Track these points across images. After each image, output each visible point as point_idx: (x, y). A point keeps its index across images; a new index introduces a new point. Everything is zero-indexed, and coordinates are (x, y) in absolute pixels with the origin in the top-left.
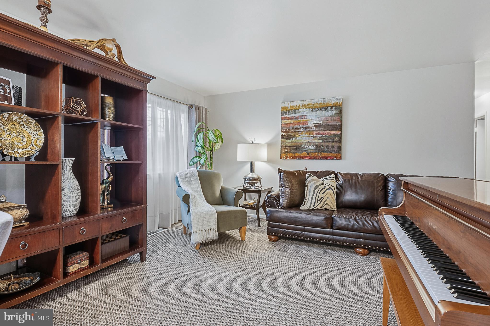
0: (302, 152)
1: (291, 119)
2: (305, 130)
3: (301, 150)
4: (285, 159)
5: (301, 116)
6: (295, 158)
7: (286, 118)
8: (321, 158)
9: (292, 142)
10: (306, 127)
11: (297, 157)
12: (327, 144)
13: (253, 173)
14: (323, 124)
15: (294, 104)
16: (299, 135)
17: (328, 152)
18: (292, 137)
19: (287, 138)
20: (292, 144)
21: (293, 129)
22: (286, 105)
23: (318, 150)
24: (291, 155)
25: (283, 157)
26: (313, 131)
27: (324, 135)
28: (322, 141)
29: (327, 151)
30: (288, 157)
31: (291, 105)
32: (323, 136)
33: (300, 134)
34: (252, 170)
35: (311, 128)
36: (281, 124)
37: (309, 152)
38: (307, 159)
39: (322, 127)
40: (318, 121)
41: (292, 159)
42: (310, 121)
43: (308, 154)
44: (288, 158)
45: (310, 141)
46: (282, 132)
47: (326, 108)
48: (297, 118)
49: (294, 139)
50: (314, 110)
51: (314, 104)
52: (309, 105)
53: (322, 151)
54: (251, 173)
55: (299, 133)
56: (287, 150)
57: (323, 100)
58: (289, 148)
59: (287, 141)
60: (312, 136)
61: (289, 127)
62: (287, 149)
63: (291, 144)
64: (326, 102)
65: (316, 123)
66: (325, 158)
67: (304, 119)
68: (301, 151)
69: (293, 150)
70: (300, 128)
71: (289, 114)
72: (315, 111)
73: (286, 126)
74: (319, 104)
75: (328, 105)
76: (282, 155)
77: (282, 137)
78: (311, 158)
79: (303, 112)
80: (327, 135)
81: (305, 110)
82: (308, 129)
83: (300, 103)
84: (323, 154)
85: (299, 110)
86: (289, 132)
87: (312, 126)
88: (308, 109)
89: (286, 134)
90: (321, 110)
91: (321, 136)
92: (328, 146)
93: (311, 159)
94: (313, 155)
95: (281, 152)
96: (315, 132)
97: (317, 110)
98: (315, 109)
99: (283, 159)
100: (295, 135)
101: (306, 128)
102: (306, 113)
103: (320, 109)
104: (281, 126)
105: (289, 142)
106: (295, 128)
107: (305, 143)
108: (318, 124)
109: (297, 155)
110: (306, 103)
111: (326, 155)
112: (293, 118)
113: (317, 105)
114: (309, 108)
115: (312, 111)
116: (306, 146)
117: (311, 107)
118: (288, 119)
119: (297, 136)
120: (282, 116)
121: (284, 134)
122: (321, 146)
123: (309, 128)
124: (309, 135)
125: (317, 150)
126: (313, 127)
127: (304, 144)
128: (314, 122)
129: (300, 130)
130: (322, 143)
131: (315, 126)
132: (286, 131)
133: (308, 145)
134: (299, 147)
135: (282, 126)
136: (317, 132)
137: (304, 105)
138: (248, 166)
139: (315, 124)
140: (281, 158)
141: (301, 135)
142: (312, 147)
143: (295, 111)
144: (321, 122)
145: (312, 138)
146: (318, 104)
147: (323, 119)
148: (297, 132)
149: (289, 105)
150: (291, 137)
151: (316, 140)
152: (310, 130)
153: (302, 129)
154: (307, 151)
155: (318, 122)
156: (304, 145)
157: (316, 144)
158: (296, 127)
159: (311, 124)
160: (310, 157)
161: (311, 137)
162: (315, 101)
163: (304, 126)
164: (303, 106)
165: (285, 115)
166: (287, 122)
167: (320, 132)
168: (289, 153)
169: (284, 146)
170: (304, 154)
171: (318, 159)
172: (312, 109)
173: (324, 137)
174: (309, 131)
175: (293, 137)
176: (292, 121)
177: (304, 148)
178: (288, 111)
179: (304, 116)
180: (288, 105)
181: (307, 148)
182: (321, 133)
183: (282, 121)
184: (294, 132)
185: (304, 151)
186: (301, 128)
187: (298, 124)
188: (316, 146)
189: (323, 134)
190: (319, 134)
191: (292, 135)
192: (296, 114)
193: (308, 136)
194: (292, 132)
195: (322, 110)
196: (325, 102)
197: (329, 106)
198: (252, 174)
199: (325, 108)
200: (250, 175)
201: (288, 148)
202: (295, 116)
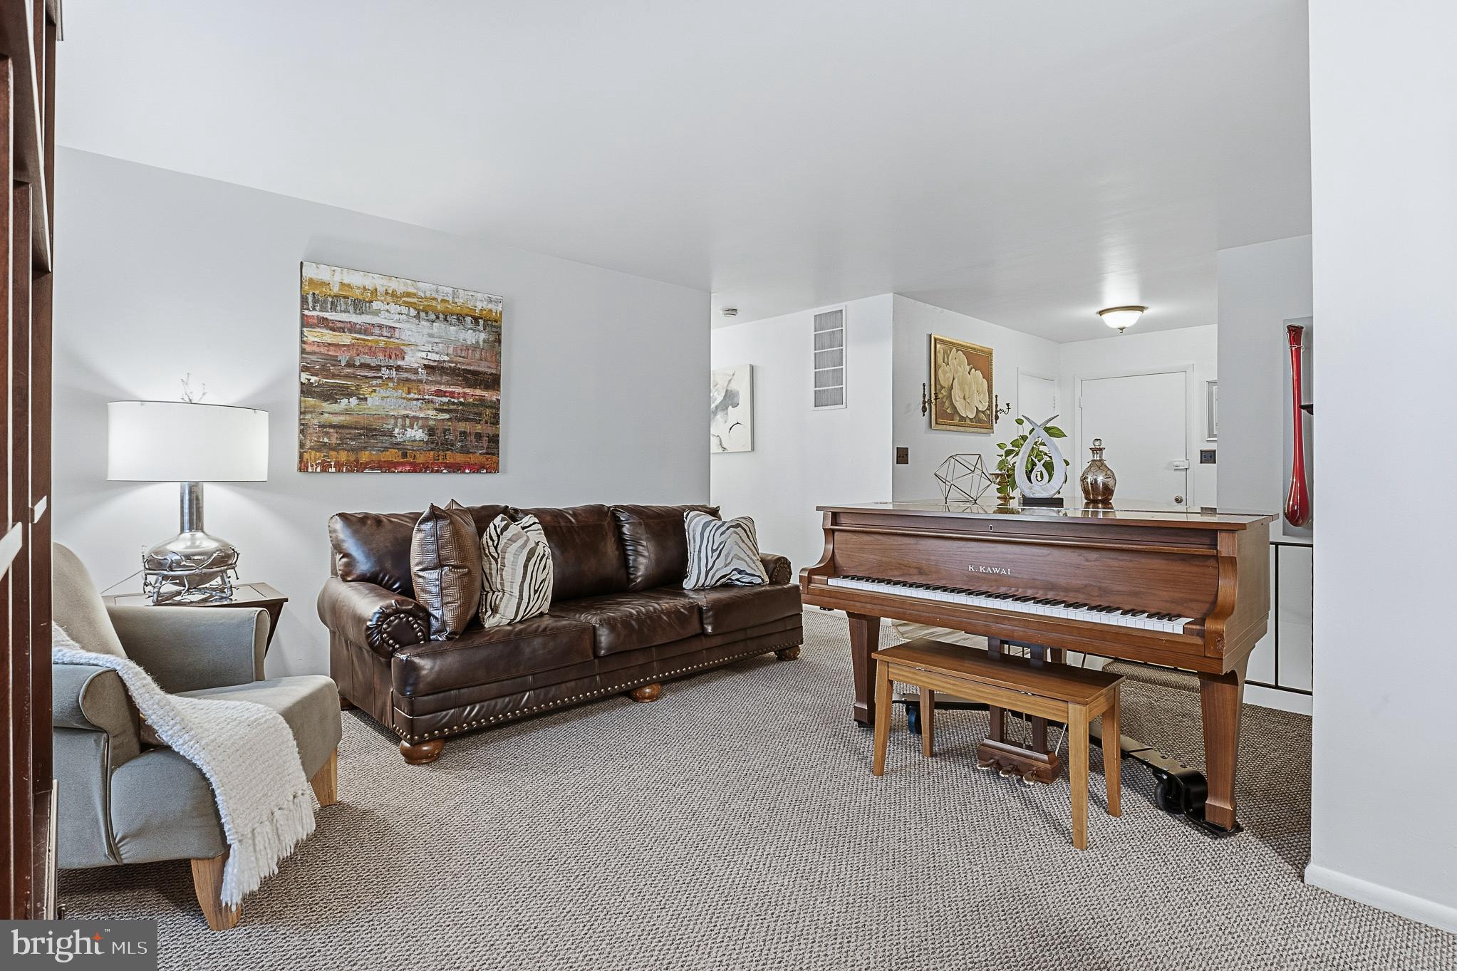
0: (386, 449)
1: (342, 330)
2: (394, 376)
3: (382, 443)
4: (318, 470)
5: (380, 326)
6: (359, 467)
7: (324, 323)
8: (445, 467)
9: (346, 412)
10: (399, 366)
11: (367, 463)
12: (462, 426)
13: (199, 535)
14: (453, 365)
15: (356, 279)
16: (375, 391)
17: (465, 450)
18: (348, 394)
19: (329, 395)
20: (348, 418)
21: (349, 365)
22: (322, 274)
23: (437, 444)
24: (343, 456)
25: (312, 466)
26: (421, 381)
27: (453, 398)
28: (447, 416)
29: (462, 446)
30: (333, 464)
31: (345, 282)
32: (453, 400)
33: (379, 386)
34: (194, 516)
35: (415, 371)
36: (303, 342)
37: (408, 449)
38: (401, 472)
39: (447, 374)
40: (437, 353)
41: (348, 471)
42: (413, 347)
43: (405, 455)
44: (334, 470)
45: (412, 414)
46: (304, 369)
47: (460, 318)
48: (366, 332)
49: (354, 401)
50: (423, 315)
51: (426, 298)
52: (408, 295)
53: (446, 446)
54: (187, 535)
55: (374, 382)
56: (326, 440)
57: (450, 290)
58: (337, 433)
59: (327, 406)
60: (418, 399)
61: (337, 356)
62: (327, 434)
63: (342, 418)
64: (460, 301)
65: (428, 358)
66: (455, 468)
67: (392, 340)
68: (380, 444)
69: (352, 439)
70: (378, 368)
71: (334, 308)
72: (428, 321)
73: (324, 350)
74: (439, 300)
75: (466, 311)
76: (306, 456)
77: (306, 390)
78: (416, 468)
79: (387, 315)
80: (462, 400)
81: (393, 307)
82: (405, 375)
83: (380, 283)
84: (451, 457)
85: (376, 305)
86: (334, 376)
87: (416, 365)
88: (404, 310)
89: (325, 380)
90: (446, 319)
91: (445, 400)
92: (463, 433)
93: (415, 471)
94: (421, 459)
95: (302, 445)
96: (427, 387)
97: (433, 317)
98: (427, 313)
99: (310, 470)
100: (358, 387)
101: (398, 368)
102: (399, 321)
103: (441, 316)
104: (303, 351)
105: (336, 411)
106: (358, 364)
107: (396, 418)
108: (436, 364)
109: (364, 457)
110: (399, 286)
111: (460, 458)
112: (352, 328)
113: (434, 303)
114: (409, 305)
115: (418, 317)
116: (397, 430)
117: (415, 303)
118: (333, 329)
119: (365, 390)
120: (306, 312)
121: (313, 379)
122: (445, 431)
123: (407, 370)
124: (409, 393)
125: (433, 443)
126: (420, 370)
127: (393, 421)
128: (424, 355)
129: (376, 375)
130: (450, 424)
131: (426, 367)
132: (323, 371)
133: (404, 427)
134: (375, 429)
135: (308, 348)
136: (434, 388)
137: (390, 292)
138: (169, 499)
139: (426, 362)
140: (303, 468)
141: (382, 392)
142: (417, 434)
143: (359, 305)
144: (446, 358)
145: (419, 403)
146: (435, 299)
147: (451, 351)
148: (367, 377)
149: (337, 278)
150: (342, 394)
151: (432, 413)
152: (413, 377)
153: (385, 372)
154: (401, 446)
155: (436, 357)
156: (390, 427)
157: (431, 423)
158: (362, 361)
159: (413, 359)
160: (410, 463)
161: (415, 402)
162: (425, 288)
163: (391, 363)
164: (387, 293)
165: (318, 308)
166: (329, 336)
167: (443, 388)
168: (334, 449)
169: (316, 422)
170: (392, 455)
171: (437, 471)
172: (418, 313)
173: (454, 403)
174: (407, 380)
175: (350, 395)
176: (346, 339)
177: (391, 436)
178: (330, 299)
179: (391, 327)
180: (334, 278)
181: (401, 435)
182: (446, 392)
183: (305, 329)
184: (355, 377)
185: (392, 444)
186: (380, 366)
187: (372, 351)
188: (431, 431)
189: (452, 394)
190: (439, 393)
191: (348, 388)
192: (363, 316)
193: (404, 395)
194: (347, 377)
195: (448, 321)
196: (456, 300)
197: (467, 315)
198: (193, 539)
199: (458, 319)
200: (181, 545)
201: (331, 430)
202: (359, 322)
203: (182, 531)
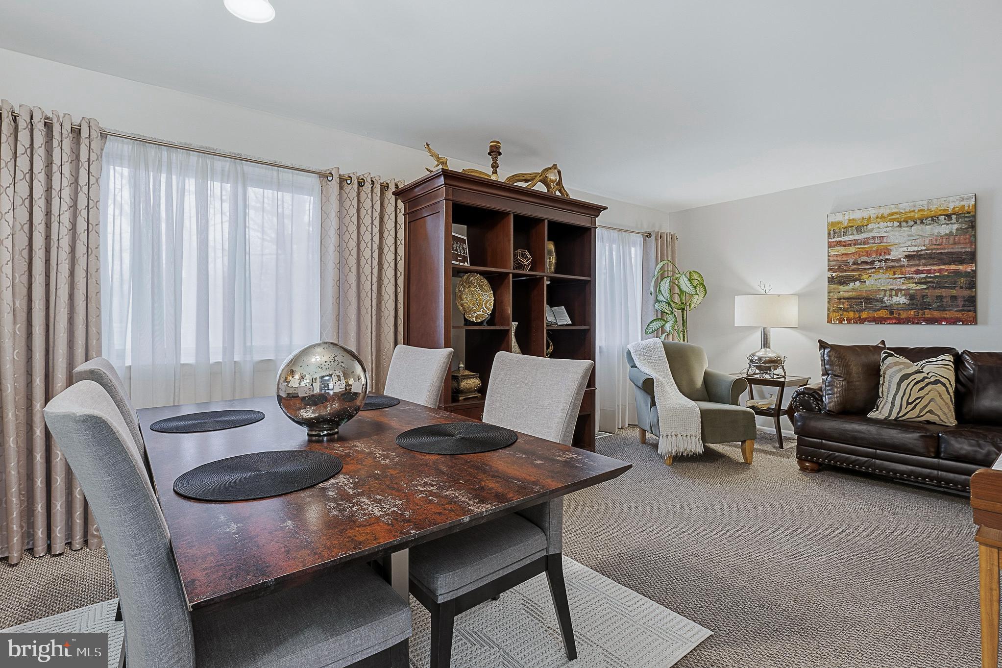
0: (879, 310)
1: (850, 245)
2: (883, 266)
3: (876, 306)
4: (837, 322)
5: (873, 238)
6: (861, 321)
7: (839, 243)
8: (924, 321)
9: (853, 290)
10: (887, 259)
11: (866, 318)
12: (938, 292)
13: (768, 349)
14: (929, 252)
15: (857, 215)
16: (870, 276)
17: (941, 308)
18: (854, 280)
19: (843, 282)
20: (854, 293)
21: (854, 264)
22: (839, 218)
23: (917, 305)
24: (851, 315)
25: (834, 320)
26: (903, 266)
27: (929, 274)
28: (925, 287)
29: (938, 306)
30: (845, 319)
31: (851, 218)
32: (929, 275)
33: (872, 273)
34: (766, 344)
35: (899, 260)
36: (829, 256)
37: (893, 309)
38: (889, 323)
39: (925, 258)
40: (915, 246)
41: (854, 323)
42: (897, 246)
43: (892, 313)
44: (846, 322)
45: (897, 287)
46: (829, 270)
47: (934, 219)
48: (865, 243)
49: (857, 283)
50: (904, 224)
51: (906, 212)
52: (892, 214)
53: (925, 306)
54: (763, 350)
55: (870, 271)
56: (841, 306)
57: (925, 202)
58: (848, 302)
59: (842, 288)
60: (901, 278)
61: (847, 260)
62: (843, 303)
63: (850, 294)
64: (933, 208)
65: (909, 250)
66: (931, 321)
67: (881, 244)
68: (874, 307)
69: (857, 305)
70: (873, 263)
71: (845, 234)
72: (908, 226)
73: (839, 259)
74: (916, 211)
75: (939, 213)
76: (831, 315)
77: (831, 280)
78: (900, 321)
79: (876, 230)
80: (938, 274)
81: (882, 224)
82: (892, 264)
83: (873, 213)
84: (928, 314)
85: (870, 227)
86: (846, 271)
87: (899, 257)
88: (890, 224)
89: (840, 274)
90: (922, 223)
91: (924, 275)
92: (940, 297)
93: (899, 323)
94: (904, 315)
95: (828, 310)
96: (907, 269)
97: (912, 223)
98: (907, 222)
99: (833, 322)
100: (860, 275)
101: (886, 260)
102: (886, 232)
103: (918, 221)
104: (829, 261)
105: (846, 290)
106: (859, 262)
107: (885, 291)
108: (915, 253)
109: (865, 315)
110: (885, 211)
111: (937, 314)
112: (856, 243)
113: (912, 214)
114: (892, 220)
115: (900, 226)
116: (886, 298)
117: (898, 218)
118: (844, 246)
119: (864, 277)
120: (830, 240)
121: (834, 274)
122: (923, 297)
123: (892, 261)
124: (894, 274)
125: (913, 304)
126: (902, 259)
127: (883, 293)
128: (905, 249)
129: (871, 267)
130: (927, 291)
131: (907, 256)
132: (840, 269)
133: (891, 296)
134: (871, 299)
135: (831, 259)
136: (913, 269)
137: (880, 216)
138: (757, 336)
139: (907, 253)
140: (829, 321)
141: (875, 276)
142: (902, 300)
143: (859, 229)
144: (924, 248)
145: (902, 280)
146: (913, 211)
147: (927, 243)
148: (865, 269)
149: (847, 218)
150: (850, 281)
151: (912, 286)
152: (897, 264)
153: (877, 264)
154: (889, 308)
155: (916, 249)
156: (881, 296)
157: (911, 292)
158: (862, 260)
159: (897, 253)
160: (895, 318)
161: (899, 280)
162: (905, 207)
163: (881, 258)
164: (877, 217)
165: (836, 237)
166: (842, 250)
167: (921, 268)
168: (846, 311)
169: (836, 297)
170: (883, 313)
171: (917, 323)
172: (900, 223)
173: (930, 277)
174: (893, 267)
175: (855, 280)
176: (852, 250)
177: (882, 302)
178: (843, 230)
179: (880, 237)
180: (842, 218)
181: (889, 301)
182: (923, 270)
183: (829, 249)
184: (858, 270)
185: (882, 307)
186: (874, 261)
187: (868, 254)
188: (912, 297)
189: (929, 272)
190: (918, 272)
191: (854, 276)
192: (862, 235)
193: (891, 276)
194: (853, 270)
195: (924, 223)
196: (930, 207)
197: (941, 215)
198: (766, 351)
199: (933, 220)
200: (762, 353)
201: (844, 301)
202: (860, 238)
203: (761, 348)
